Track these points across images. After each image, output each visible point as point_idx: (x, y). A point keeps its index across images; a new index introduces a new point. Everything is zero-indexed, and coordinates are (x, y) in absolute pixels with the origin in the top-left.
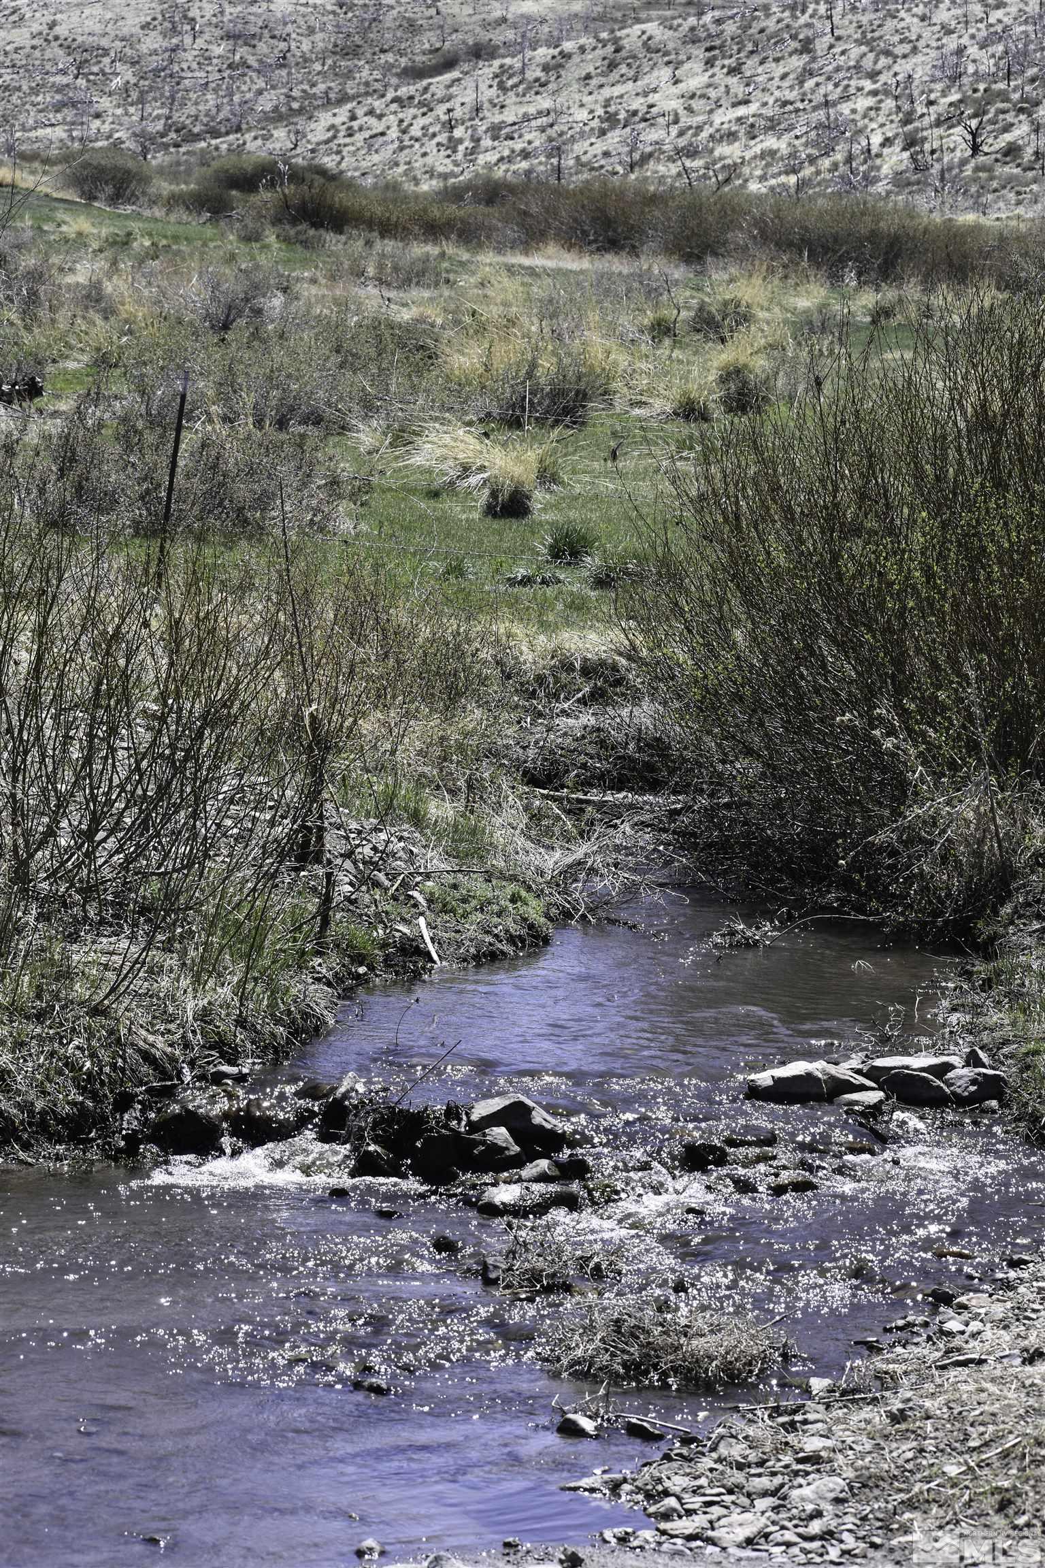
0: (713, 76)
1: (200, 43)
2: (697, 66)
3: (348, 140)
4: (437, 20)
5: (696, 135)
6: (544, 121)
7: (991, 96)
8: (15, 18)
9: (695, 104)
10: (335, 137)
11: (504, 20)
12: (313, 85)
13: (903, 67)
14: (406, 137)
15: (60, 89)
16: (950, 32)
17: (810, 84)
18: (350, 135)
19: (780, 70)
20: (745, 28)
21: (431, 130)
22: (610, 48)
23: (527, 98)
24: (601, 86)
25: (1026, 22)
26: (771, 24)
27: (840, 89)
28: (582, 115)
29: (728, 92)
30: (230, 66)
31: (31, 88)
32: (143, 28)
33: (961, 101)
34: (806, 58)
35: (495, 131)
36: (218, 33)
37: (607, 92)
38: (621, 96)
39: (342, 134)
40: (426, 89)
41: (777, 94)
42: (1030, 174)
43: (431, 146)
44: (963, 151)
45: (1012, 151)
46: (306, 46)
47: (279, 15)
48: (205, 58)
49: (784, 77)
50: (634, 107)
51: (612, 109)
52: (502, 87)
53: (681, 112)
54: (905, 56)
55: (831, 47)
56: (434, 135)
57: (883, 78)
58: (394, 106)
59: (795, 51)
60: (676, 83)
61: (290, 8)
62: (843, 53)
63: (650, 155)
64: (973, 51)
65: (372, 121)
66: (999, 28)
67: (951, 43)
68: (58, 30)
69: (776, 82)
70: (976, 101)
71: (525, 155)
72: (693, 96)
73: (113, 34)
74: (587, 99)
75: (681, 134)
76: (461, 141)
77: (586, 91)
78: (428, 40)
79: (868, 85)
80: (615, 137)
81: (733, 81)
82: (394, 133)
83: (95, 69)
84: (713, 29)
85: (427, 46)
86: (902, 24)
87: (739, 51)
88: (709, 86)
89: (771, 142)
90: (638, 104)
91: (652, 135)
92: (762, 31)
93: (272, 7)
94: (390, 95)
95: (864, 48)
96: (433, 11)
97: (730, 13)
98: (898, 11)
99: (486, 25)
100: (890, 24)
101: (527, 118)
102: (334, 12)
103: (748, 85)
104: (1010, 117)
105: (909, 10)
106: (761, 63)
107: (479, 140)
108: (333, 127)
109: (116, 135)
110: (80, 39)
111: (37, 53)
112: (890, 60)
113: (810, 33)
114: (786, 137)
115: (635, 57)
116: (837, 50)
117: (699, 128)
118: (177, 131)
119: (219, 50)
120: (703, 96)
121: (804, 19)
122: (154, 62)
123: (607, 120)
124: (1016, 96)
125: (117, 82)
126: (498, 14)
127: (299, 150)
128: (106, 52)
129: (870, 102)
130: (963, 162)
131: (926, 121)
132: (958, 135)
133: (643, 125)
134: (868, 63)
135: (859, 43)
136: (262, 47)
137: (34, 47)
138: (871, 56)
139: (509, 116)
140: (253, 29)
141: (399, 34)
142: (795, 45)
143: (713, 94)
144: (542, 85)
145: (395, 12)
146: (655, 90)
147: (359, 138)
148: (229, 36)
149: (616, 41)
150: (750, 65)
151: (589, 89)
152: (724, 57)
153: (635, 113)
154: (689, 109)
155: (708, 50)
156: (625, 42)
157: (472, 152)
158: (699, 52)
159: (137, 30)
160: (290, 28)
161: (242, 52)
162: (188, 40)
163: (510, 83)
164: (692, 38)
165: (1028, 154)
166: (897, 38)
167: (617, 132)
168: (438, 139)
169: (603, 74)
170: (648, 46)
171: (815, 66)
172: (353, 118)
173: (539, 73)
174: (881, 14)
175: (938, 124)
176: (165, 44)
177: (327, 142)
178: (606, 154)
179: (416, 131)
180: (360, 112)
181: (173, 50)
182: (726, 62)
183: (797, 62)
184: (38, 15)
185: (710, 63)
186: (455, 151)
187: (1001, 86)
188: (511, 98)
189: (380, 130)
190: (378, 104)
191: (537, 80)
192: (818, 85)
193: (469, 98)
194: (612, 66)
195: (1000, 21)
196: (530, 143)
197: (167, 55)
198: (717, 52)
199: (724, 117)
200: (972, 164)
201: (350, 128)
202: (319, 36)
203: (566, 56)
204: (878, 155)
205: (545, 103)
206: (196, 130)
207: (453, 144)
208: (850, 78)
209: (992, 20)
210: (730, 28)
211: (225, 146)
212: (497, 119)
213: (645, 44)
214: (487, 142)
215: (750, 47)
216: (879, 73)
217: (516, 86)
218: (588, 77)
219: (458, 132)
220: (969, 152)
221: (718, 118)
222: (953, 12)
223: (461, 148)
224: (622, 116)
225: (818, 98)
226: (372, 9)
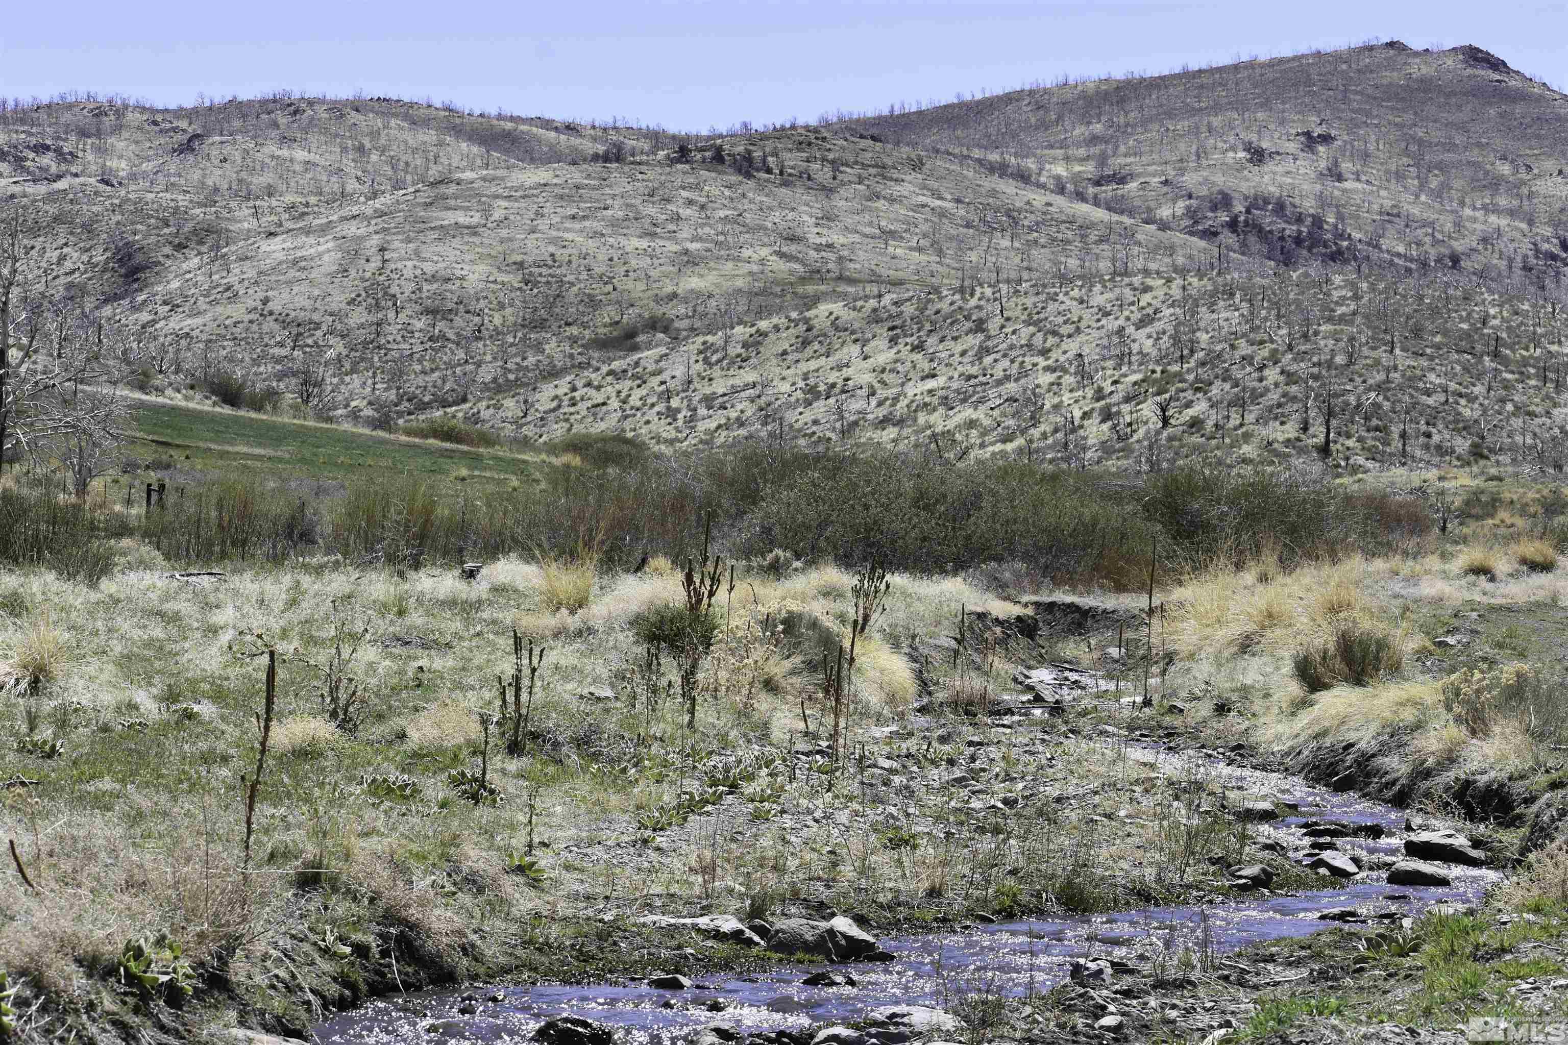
0: (899, 352)
1: (402, 317)
2: (881, 343)
3: (572, 409)
4: (614, 295)
5: (893, 405)
6: (751, 392)
7: (1168, 378)
8: (229, 294)
9: (888, 377)
10: (559, 406)
11: (674, 295)
12: (524, 359)
13: (1072, 346)
14: (627, 407)
15: (278, 360)
16: (1107, 314)
17: (988, 360)
18: (574, 405)
19: (959, 348)
20: (922, 310)
21: (649, 401)
22: (802, 327)
23: (731, 372)
24: (798, 361)
25: (1172, 305)
26: (944, 306)
27: (1016, 365)
28: (785, 387)
29: (914, 367)
30: (430, 339)
31: (254, 360)
32: (349, 304)
33: (1143, 381)
34: (980, 337)
35: (708, 401)
36: (418, 308)
37: (803, 367)
38: (817, 370)
39: (566, 403)
40: (637, 364)
41: (960, 368)
42: (1214, 442)
43: (652, 414)
44: (1155, 423)
45: (1195, 424)
46: (498, 320)
47: (472, 292)
48: (408, 332)
49: (963, 353)
50: (831, 381)
51: (812, 381)
52: (706, 360)
53: (877, 385)
54: (1070, 336)
55: (1003, 327)
56: (653, 405)
57: (1054, 355)
58: (609, 379)
59: (970, 331)
60: (865, 358)
61: (481, 285)
62: (1014, 332)
63: (856, 423)
64: (1130, 330)
65: (592, 392)
66: (1150, 311)
67: (1111, 324)
68: (271, 305)
69: (957, 358)
70: (1156, 381)
71: (741, 423)
72: (883, 371)
73: (322, 309)
74: (786, 373)
75: (880, 404)
76: (678, 410)
77: (784, 365)
78: (608, 314)
79: (1042, 362)
80: (820, 408)
81: (918, 357)
82: (614, 403)
83: (310, 341)
84: (894, 310)
85: (607, 320)
86: (1063, 307)
87: (919, 330)
88: (896, 361)
89: (968, 413)
90: (833, 377)
91: (856, 405)
92: (937, 312)
93: (465, 284)
94: (605, 369)
95: (1032, 329)
96: (609, 288)
97: (906, 295)
98: (1056, 294)
99: (657, 299)
100: (1052, 307)
101: (735, 390)
102: (520, 289)
103: (932, 360)
104: (1189, 395)
105: (1067, 294)
106: (942, 341)
107: (695, 410)
108: (556, 397)
109: (353, 404)
110: (293, 314)
111: (254, 327)
112: (1057, 339)
113: (983, 314)
114: (982, 408)
115: (825, 335)
116: (1009, 330)
117: (896, 400)
118: (409, 400)
119: (419, 324)
120: (892, 371)
121: (973, 302)
122: (362, 335)
123: (809, 392)
124: (1191, 377)
125: (330, 354)
126: (669, 289)
127: (529, 418)
128: (318, 326)
129: (1049, 378)
130: (1158, 432)
131: (1115, 398)
132: (1149, 410)
133: (844, 396)
134: (1038, 340)
135: (1028, 323)
136: (458, 321)
137: (251, 322)
138: (1040, 335)
139: (719, 387)
140: (450, 305)
141: (581, 309)
142: (968, 325)
143: (900, 367)
144: (743, 361)
145: (575, 289)
146: (847, 366)
147: (582, 407)
148: (427, 311)
149: (807, 321)
150: (932, 341)
151: (788, 363)
152: (905, 336)
153: (833, 386)
154: (883, 383)
155: (891, 329)
156: (815, 322)
157: (691, 421)
158: (882, 331)
159: (343, 306)
160: (482, 303)
161: (441, 325)
162: (391, 315)
163: (714, 358)
164: (875, 318)
165: (1209, 425)
166: (1060, 320)
167: (821, 402)
168: (657, 409)
169: (797, 350)
170: (835, 325)
171: (989, 344)
172: (574, 389)
173: (739, 350)
174: (1043, 297)
175: (1127, 399)
176: (370, 319)
177: (554, 410)
178: (816, 422)
179: (634, 401)
180: (579, 383)
181: (378, 324)
182: (908, 340)
183: (973, 341)
184: (251, 291)
185: (893, 341)
186: (675, 420)
187: (1175, 368)
188: (716, 372)
189: (600, 400)
190: (595, 377)
191: (739, 356)
192: (996, 361)
193: (679, 371)
194: (806, 343)
195: (1149, 304)
196: (742, 412)
197: (374, 327)
198: (899, 331)
199: (916, 389)
200: (1165, 434)
201: (573, 398)
202: (509, 311)
203: (763, 334)
204: (1081, 427)
205: (749, 376)
206: (426, 399)
207: (672, 413)
208: (1024, 355)
209: (1143, 303)
210: (909, 309)
211: (460, 415)
212: (708, 391)
213: (833, 323)
214: (702, 411)
215: (928, 326)
216: (1050, 350)
217: (719, 361)
218: (785, 353)
219: (675, 403)
220: (1160, 424)
221: (911, 390)
222: (1106, 296)
223: (680, 416)
224: (822, 388)
225: (999, 373)
226: (555, 286)
